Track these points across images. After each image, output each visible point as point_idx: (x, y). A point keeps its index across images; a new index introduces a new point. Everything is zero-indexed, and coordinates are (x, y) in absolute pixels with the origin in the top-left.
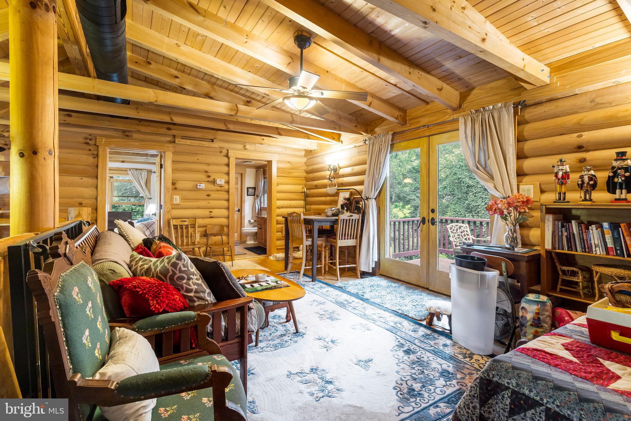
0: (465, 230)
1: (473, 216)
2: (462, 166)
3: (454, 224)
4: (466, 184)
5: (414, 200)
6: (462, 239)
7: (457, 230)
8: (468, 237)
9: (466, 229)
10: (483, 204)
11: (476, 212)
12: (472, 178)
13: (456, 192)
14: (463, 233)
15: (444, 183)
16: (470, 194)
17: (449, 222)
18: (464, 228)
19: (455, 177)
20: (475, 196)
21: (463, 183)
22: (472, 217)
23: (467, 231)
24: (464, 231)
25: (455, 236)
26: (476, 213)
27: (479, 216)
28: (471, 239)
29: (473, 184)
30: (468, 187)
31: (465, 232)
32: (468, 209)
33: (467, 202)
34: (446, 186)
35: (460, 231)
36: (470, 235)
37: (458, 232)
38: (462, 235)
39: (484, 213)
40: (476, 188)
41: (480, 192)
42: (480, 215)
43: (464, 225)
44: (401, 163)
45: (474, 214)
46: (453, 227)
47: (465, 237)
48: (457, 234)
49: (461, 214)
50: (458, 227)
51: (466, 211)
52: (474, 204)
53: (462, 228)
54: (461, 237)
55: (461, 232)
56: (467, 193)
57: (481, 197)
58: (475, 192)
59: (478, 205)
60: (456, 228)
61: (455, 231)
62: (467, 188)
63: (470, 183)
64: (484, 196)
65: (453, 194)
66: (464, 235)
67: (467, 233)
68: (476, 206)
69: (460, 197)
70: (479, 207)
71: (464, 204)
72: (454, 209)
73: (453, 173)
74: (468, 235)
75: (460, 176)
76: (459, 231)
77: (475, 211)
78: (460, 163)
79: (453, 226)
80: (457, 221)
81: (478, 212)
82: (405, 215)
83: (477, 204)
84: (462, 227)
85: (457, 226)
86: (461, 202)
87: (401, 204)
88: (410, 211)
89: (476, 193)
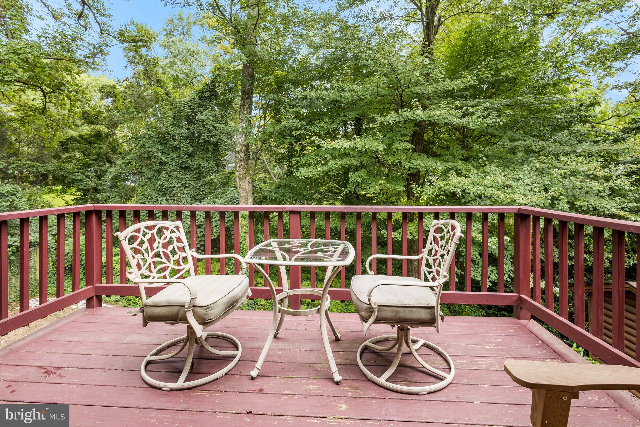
0: (174, 236)
1: (167, 200)
2: (153, 137)
3: (142, 225)
4: (158, 160)
5: (81, 180)
6: (168, 264)
7: (152, 241)
8: (183, 254)
9: (178, 234)
10: (179, 185)
11: (171, 195)
12: (165, 153)
13: (145, 170)
14: (170, 248)
15: (128, 157)
16: (164, 172)
17: (129, 217)
18: (172, 232)
19: (142, 149)
20: (169, 176)
21: (155, 158)
22: (166, 202)
23: (179, 240)
24: (171, 242)
25: (145, 261)
26: (170, 197)
27: (174, 200)
28: (190, 259)
29: (166, 160)
30: (160, 163)
31: (175, 244)
32: (161, 192)
33: (159, 183)
34: (131, 161)
35: (162, 241)
36: (187, 248)
37: (155, 245)
38: (165, 254)
39: (180, 196)
40: (171, 166)
41: (175, 171)
42: (176, 198)
43: (171, 224)
44: (54, 124)
45: (168, 198)
46: (141, 236)
47: (176, 257)
48: (151, 254)
49: (152, 199)
50: (155, 231)
51: (159, 194)
52: (168, 185)
53: (167, 234)
54: (164, 260)
55: (165, 246)
56: (159, 172)
57: (177, 177)
58: (170, 170)
59: (174, 187)
60: (148, 236)
61: (146, 245)
62: (160, 165)
63: (164, 159)
64: (180, 176)
65: (141, 172)
66: (173, 252)
67: (180, 245)
68: (170, 187)
69: (150, 176)
70: (175, 189)
71: (155, 185)
72: (142, 191)
73: (140, 145)
74: (182, 249)
75: (150, 150)
76: (159, 242)
77: (170, 193)
78: (150, 133)
79: (138, 231)
80: (151, 215)
81: (174, 195)
82: (67, 202)
83: (172, 186)
84: (167, 229)
85: (149, 228)
86: (151, 183)
87: (60, 187)
88: (74, 197)
89: (170, 172)
